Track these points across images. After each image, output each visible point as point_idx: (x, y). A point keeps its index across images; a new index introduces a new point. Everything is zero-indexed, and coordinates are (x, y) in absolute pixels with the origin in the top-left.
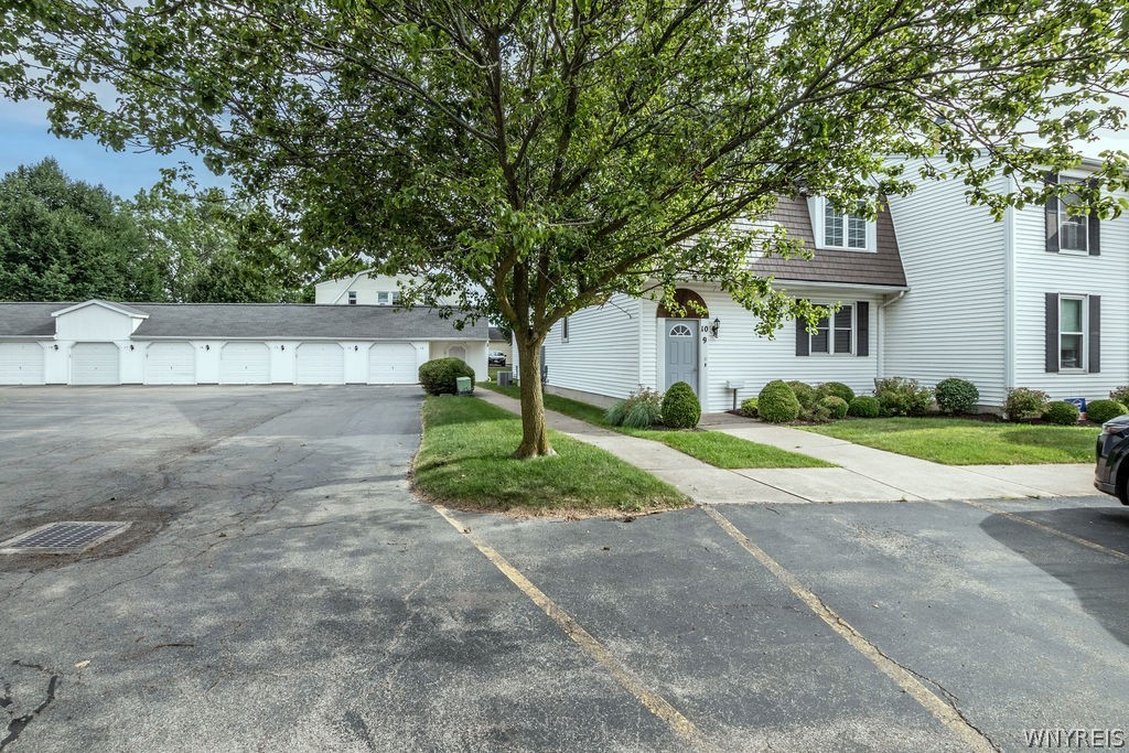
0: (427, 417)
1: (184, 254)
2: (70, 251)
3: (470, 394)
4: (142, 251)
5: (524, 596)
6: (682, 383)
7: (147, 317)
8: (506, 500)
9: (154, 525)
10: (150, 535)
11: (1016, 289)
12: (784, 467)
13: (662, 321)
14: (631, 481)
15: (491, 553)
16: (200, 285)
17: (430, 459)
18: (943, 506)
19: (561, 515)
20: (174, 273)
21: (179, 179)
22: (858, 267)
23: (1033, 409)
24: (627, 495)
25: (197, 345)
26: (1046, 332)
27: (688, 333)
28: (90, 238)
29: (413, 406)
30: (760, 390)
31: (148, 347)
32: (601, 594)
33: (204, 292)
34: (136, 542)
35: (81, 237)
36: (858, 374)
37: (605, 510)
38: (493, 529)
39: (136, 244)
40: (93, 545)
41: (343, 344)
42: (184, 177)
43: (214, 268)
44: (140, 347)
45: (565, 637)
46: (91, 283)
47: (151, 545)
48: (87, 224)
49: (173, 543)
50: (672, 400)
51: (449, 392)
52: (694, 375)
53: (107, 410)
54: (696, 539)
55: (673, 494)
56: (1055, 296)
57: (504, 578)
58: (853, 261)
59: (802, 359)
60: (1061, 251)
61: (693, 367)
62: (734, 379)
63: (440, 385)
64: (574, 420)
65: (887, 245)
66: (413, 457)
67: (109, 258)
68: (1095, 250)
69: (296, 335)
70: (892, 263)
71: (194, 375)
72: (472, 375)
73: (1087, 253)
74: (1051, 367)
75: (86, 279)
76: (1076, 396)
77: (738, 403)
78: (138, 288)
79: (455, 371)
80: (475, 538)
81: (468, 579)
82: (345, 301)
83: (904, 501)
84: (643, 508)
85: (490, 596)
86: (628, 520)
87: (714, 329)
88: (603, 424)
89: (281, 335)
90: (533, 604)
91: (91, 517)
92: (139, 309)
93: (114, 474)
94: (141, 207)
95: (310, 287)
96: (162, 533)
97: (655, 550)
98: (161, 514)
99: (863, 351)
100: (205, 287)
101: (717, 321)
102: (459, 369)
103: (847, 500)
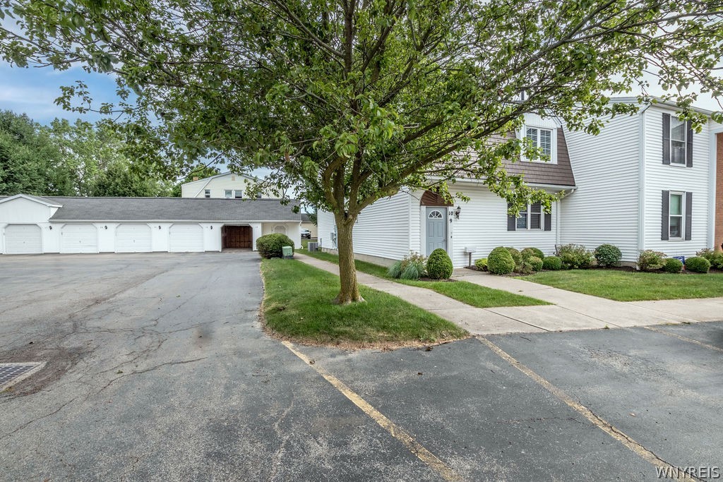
0: (265, 274)
1: (88, 165)
3: (291, 257)
4: (57, 161)
5: (370, 420)
6: (441, 250)
7: (61, 206)
8: (336, 336)
9: (64, 364)
10: (60, 373)
11: (646, 188)
12: (519, 305)
13: (424, 208)
14: (422, 319)
15: (335, 381)
16: (99, 185)
17: (274, 305)
18: (633, 331)
19: (378, 348)
20: (81, 176)
21: (76, 95)
22: (546, 174)
23: (657, 264)
24: (423, 330)
25: (98, 226)
26: (662, 215)
27: (440, 216)
28: (17, 151)
29: (253, 266)
30: (489, 253)
31: (62, 228)
32: (429, 414)
33: (102, 190)
34: (49, 380)
35: (11, 151)
36: (545, 242)
37: (409, 342)
38: (331, 360)
39: (52, 157)
40: (11, 384)
41: (202, 225)
42: (80, 93)
43: (109, 174)
44: (57, 227)
45: (414, 458)
46: (20, 182)
47: (62, 382)
48: (14, 141)
49: (79, 380)
50: (434, 260)
51: (277, 256)
52: (444, 243)
53: (32, 272)
54: (482, 363)
55: (454, 328)
56: (668, 192)
57: (349, 402)
58: (543, 169)
59: (511, 233)
60: (672, 164)
61: (443, 238)
62: (469, 246)
63: (271, 252)
64: (366, 275)
65: (563, 159)
66: (260, 304)
67: (32, 166)
68: (690, 164)
69: (169, 219)
70: (566, 171)
71: (97, 246)
72: (292, 245)
73: (685, 166)
74: (664, 237)
75: (16, 180)
76: (679, 255)
77: (472, 261)
78: (55, 186)
79: (281, 242)
80: (320, 368)
81: (323, 405)
82: (203, 195)
83: (607, 328)
84: (436, 340)
85: (343, 420)
86: (429, 349)
87: (457, 214)
88: (387, 277)
89: (159, 219)
90: (379, 427)
91: (13, 360)
92: (54, 201)
93: (33, 322)
94: (56, 131)
95: (177, 187)
96: (71, 371)
97: (455, 373)
98: (70, 354)
99: (548, 228)
100: (103, 186)
101: (459, 208)
102: (284, 241)
103: (571, 329)
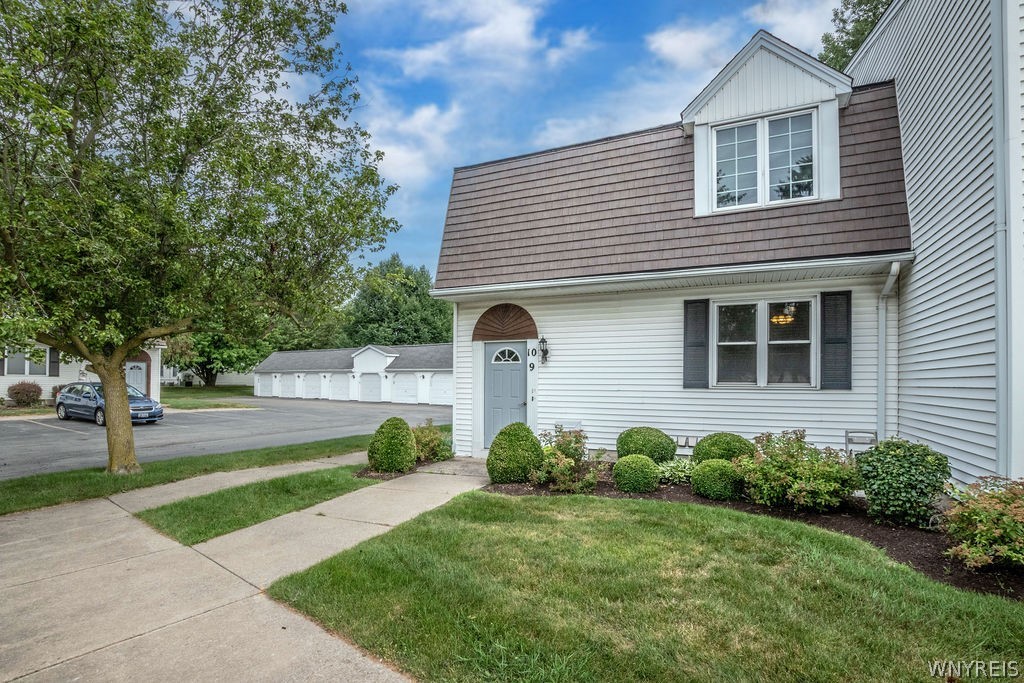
2: (396, 313)
13: (479, 345)
22: (781, 233)
25: (419, 375)
27: (515, 359)
31: (394, 377)
44: (390, 376)
52: (523, 410)
58: (773, 224)
59: (696, 394)
61: (519, 401)
65: (875, 179)
70: (880, 212)
87: (545, 352)
99: (838, 377)
101: (543, 342)
